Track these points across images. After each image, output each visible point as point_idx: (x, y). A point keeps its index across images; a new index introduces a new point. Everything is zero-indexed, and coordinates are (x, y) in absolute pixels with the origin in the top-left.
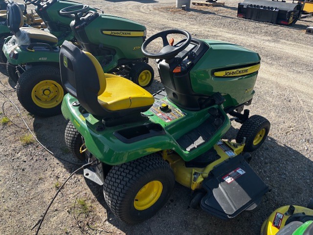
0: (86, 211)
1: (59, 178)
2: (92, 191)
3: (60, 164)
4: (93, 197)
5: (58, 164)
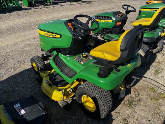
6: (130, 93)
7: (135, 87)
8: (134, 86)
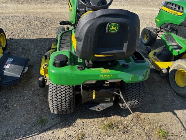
0: (111, 126)
1: (71, 136)
2: (98, 117)
3: (55, 131)
4: (103, 119)
5: (53, 133)
6: (125, 116)
7: (142, 115)
8: (142, 113)
